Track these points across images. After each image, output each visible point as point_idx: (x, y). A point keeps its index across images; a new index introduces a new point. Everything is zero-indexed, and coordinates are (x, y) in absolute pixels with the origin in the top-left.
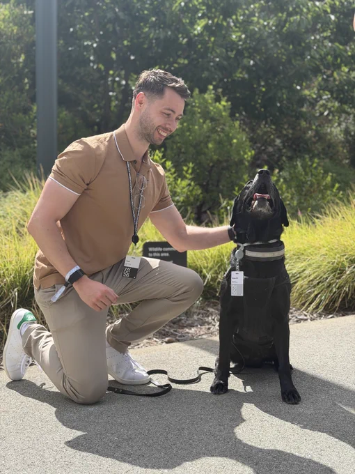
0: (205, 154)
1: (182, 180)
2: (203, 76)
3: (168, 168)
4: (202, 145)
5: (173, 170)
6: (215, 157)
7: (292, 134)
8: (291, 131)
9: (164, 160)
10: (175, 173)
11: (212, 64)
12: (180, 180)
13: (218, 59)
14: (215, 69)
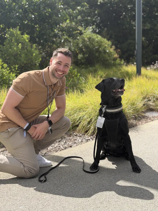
0: (20, 60)
1: (12, 73)
2: (11, 21)
3: (5, 67)
4: (18, 55)
5: (8, 69)
6: (25, 62)
7: (50, 50)
8: (49, 49)
9: (3, 63)
10: (9, 70)
11: (15, 16)
12: (11, 73)
13: (18, 14)
14: (16, 18)
